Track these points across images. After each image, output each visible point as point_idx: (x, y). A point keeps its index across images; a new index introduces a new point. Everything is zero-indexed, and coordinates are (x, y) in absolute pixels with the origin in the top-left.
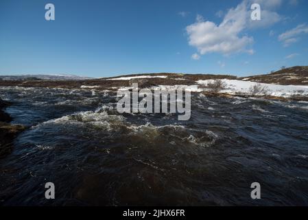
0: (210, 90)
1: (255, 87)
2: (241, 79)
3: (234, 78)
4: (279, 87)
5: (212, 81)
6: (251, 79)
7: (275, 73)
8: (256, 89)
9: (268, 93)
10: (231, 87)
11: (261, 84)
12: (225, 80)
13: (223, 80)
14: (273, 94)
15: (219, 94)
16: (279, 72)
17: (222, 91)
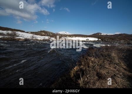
0: (9, 37)
1: (32, 36)
2: (27, 33)
3: (24, 32)
4: (40, 36)
5: (10, 32)
6: (32, 33)
7: (39, 32)
8: (33, 37)
9: (37, 38)
10: (22, 36)
11: (35, 35)
12: (19, 32)
13: (17, 32)
14: (38, 39)
15: (15, 39)
16: (40, 32)
17: (17, 38)
